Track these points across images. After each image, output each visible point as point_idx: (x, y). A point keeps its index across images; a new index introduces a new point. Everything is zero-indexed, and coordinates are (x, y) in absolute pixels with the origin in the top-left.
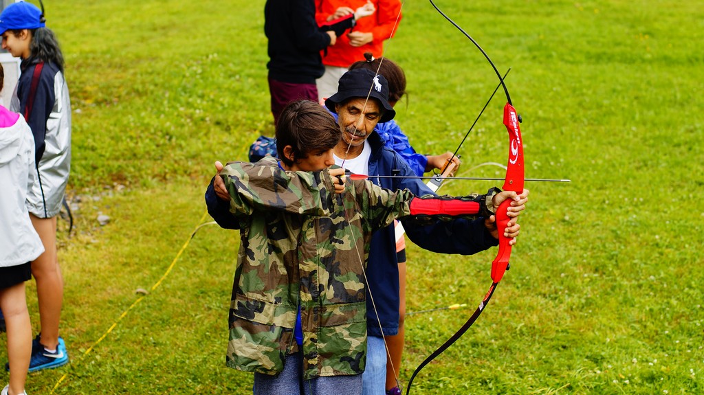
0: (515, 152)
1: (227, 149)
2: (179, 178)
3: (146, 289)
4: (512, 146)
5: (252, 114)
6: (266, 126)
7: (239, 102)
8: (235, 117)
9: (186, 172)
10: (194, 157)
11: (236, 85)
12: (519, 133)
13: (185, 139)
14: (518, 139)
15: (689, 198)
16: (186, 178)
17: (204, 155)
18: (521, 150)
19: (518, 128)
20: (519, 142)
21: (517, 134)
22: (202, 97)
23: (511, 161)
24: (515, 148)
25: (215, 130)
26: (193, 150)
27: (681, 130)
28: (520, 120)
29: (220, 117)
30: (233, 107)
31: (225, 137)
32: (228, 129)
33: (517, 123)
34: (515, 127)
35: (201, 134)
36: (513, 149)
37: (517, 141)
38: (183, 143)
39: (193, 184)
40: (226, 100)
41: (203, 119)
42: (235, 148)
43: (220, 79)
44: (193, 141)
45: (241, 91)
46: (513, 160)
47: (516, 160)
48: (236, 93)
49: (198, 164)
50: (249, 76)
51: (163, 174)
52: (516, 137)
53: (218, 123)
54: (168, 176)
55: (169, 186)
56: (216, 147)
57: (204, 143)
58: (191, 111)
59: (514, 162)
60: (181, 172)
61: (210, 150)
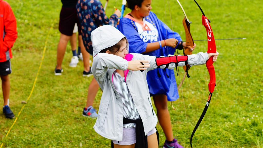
0: (210, 36)
1: (41, 36)
2: (24, 50)
3: (25, 101)
4: (208, 34)
5: (48, 21)
6: (55, 25)
7: (42, 16)
8: (41, 22)
9: (27, 47)
10: (29, 40)
11: (39, 9)
12: (210, 27)
13: (23, 33)
14: (210, 30)
15: (238, 44)
16: (27, 50)
17: (33, 39)
18: (212, 35)
19: (209, 25)
20: (211, 31)
21: (210, 28)
22: (26, 14)
23: (209, 40)
24: (210, 34)
25: (34, 28)
26: (28, 38)
27: (224, 16)
28: (209, 22)
29: (35, 22)
30: (40, 18)
31: (39, 31)
32: (40, 28)
33: (209, 23)
34: (208, 25)
35: (29, 30)
36: (209, 35)
37: (210, 31)
38: (23, 35)
39: (31, 52)
40: (36, 15)
41: (28, 24)
42: (45, 35)
43: (31, 7)
44: (26, 33)
45: (41, 11)
46: (210, 39)
47: (211, 39)
48: (39, 12)
49: (31, 43)
50: (43, 5)
51: (17, 48)
52: (209, 30)
53: (35, 25)
54: (20, 49)
55: (21, 54)
56: (37, 35)
57: (31, 34)
58: (23, 21)
59: (210, 40)
60: (24, 47)
61: (34, 37)
